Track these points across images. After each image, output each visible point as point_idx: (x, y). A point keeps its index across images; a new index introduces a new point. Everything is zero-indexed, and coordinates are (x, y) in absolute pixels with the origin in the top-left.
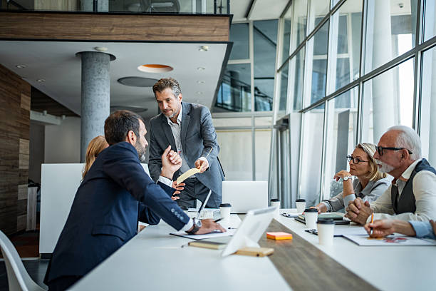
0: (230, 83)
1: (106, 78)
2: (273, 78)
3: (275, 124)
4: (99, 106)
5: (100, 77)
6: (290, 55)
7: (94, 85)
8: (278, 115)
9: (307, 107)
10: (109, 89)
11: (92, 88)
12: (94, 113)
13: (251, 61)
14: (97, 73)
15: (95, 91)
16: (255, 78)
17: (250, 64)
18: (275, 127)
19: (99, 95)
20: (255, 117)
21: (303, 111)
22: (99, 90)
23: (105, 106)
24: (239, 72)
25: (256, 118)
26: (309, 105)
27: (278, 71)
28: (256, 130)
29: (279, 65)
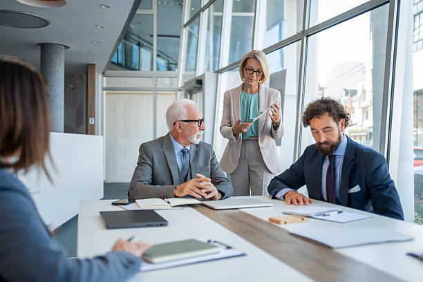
2: (179, 37)
6: (202, 7)
8: (184, 77)
9: (224, 66)
13: (154, 11)
16: (158, 36)
17: (153, 15)
20: (157, 77)
21: (219, 72)
25: (158, 79)
26: (227, 65)
27: (185, 26)
28: (158, 92)
29: (186, 19)
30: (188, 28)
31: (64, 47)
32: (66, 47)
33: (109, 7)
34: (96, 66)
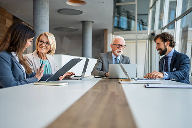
0: (126, 17)
1: (47, 7)
3: (148, 37)
4: (43, 23)
5: (43, 7)
7: (40, 11)
10: (48, 14)
11: (38, 13)
12: (40, 27)
13: (136, 3)
14: (41, 4)
15: (40, 15)
17: (135, 4)
18: (148, 39)
19: (42, 17)
21: (163, 29)
22: (42, 14)
23: (46, 23)
24: (131, 11)
25: (138, 35)
28: (138, 41)
29: (151, 5)
30: (152, 9)
31: (91, 22)
32: (93, 22)
33: (103, 3)
34: (108, 29)
